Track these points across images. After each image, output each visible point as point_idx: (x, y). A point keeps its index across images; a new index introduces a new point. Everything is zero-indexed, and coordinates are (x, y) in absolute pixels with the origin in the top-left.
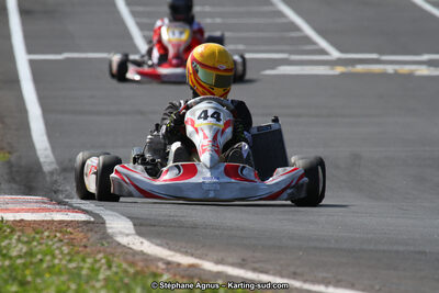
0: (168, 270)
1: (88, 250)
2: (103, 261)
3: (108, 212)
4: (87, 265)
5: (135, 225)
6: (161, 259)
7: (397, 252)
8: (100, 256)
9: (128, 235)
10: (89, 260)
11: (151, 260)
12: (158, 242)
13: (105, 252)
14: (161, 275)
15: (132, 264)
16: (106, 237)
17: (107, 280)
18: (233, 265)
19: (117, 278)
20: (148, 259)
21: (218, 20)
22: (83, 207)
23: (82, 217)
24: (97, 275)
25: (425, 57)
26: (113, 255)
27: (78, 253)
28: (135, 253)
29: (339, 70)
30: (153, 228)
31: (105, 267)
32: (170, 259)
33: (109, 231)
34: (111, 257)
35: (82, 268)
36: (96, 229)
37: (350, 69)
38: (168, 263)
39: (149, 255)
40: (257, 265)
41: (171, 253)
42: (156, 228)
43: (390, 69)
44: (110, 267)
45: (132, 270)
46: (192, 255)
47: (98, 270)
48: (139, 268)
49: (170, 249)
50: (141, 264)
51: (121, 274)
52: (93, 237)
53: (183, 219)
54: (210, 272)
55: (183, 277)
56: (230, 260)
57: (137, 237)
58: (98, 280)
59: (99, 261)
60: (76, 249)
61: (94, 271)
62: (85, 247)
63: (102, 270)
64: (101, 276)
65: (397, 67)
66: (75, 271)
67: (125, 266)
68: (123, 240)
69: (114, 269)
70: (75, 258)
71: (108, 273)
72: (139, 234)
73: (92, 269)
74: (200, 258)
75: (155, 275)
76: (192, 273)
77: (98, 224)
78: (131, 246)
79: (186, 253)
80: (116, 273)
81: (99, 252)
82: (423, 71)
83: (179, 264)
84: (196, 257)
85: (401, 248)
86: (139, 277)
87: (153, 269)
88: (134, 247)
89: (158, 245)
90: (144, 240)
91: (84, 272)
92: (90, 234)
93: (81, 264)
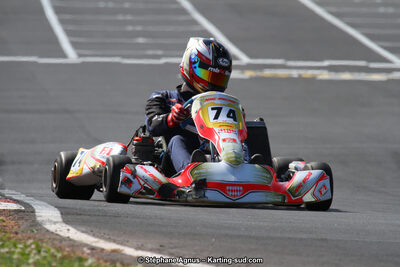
0: (92, 255)
1: (19, 236)
2: (33, 246)
3: (37, 202)
4: (18, 250)
5: (62, 214)
6: (86, 245)
7: (301, 239)
8: (31, 241)
9: (55, 223)
10: (21, 246)
11: (78, 246)
12: (84, 229)
13: (34, 238)
14: (86, 260)
15: (60, 249)
16: (35, 224)
17: (35, 263)
18: (151, 250)
19: (45, 262)
20: (74, 245)
21: (139, 28)
22: (14, 197)
23: (13, 206)
24: (28, 259)
25: (326, 63)
26: (42, 241)
27: (9, 238)
28: (62, 239)
29: (248, 74)
30: (79, 217)
31: (34, 252)
32: (94, 244)
33: (38, 219)
34: (40, 243)
35: (13, 253)
36: (27, 218)
37: (258, 73)
38: (93, 249)
39: (74, 241)
40: (173, 251)
41: (96, 240)
42: (82, 217)
43: (295, 73)
44: (39, 252)
45: (59, 255)
46: (114, 241)
47: (29, 254)
48: (65, 253)
49: (94, 235)
50: (67, 249)
51: (49, 259)
52: (24, 224)
53: (106, 209)
54: (131, 256)
55: (106, 261)
56: (149, 246)
57: (64, 225)
58: (28, 264)
59: (29, 246)
60: (8, 235)
61: (25, 255)
62: (17, 233)
63: (32, 255)
64: (31, 261)
65: (302, 72)
66: (8, 255)
67: (53, 250)
68: (51, 228)
69: (43, 254)
70: (8, 243)
71: (37, 257)
72: (66, 222)
73: (22, 254)
74: (122, 244)
75: (81, 260)
76: (114, 258)
77: (28, 213)
78: (58, 233)
79: (109, 240)
80: (45, 258)
81: (30, 238)
82: (325, 75)
83: (103, 250)
84: (118, 244)
85: (304, 236)
86: (66, 261)
87: (79, 254)
88: (62, 234)
89: (83, 232)
90: (70, 228)
91: (15, 256)
92: (20, 222)
93: (13, 249)
